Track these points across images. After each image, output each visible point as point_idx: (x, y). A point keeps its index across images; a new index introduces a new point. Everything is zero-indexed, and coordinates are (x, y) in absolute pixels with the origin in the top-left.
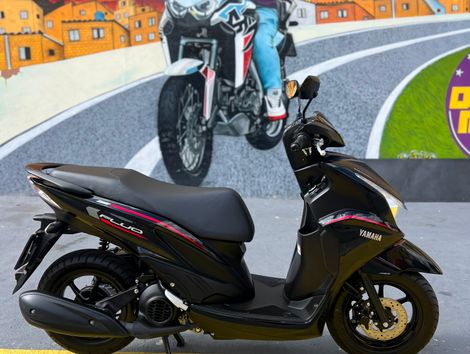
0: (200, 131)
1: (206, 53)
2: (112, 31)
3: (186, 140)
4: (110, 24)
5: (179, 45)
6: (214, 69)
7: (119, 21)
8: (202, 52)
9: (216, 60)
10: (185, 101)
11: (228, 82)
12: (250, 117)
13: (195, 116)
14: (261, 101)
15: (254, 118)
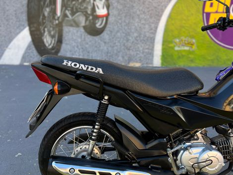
0: (55, 23)
3: (46, 29)
12: (85, 15)
13: (51, 14)
14: (92, 5)
15: (88, 16)
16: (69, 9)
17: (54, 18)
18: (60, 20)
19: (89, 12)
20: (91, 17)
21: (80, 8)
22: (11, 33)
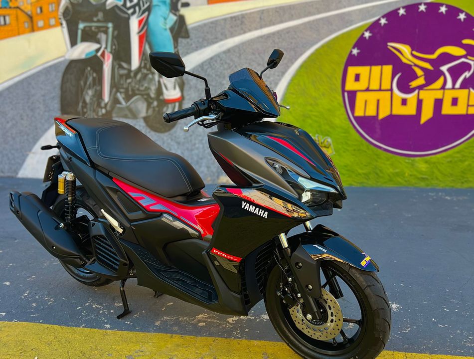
0: (100, 114)
1: (103, 37)
2: (17, 17)
5: (77, 29)
6: (111, 52)
7: (22, 8)
8: (99, 36)
9: (113, 44)
10: (85, 83)
11: (125, 65)
12: (146, 100)
13: (95, 99)
14: (157, 84)
15: (151, 101)
16: (122, 90)
17: (99, 105)
18: (108, 108)
19: (153, 95)
20: (155, 103)
21: (138, 89)
22: (36, 129)
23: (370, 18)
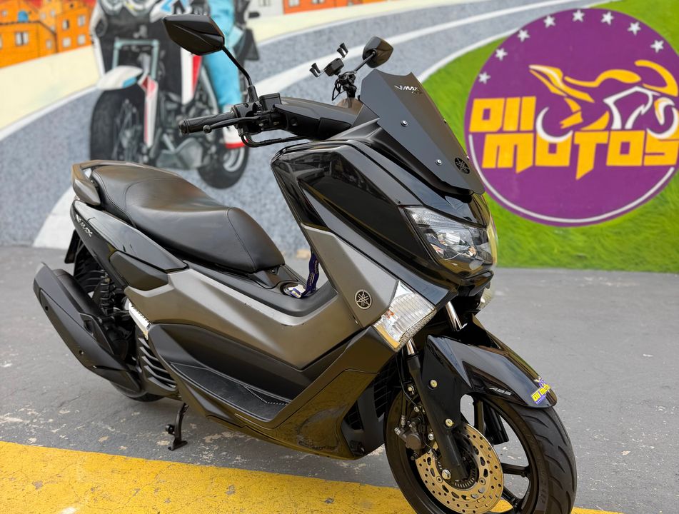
1: (145, 59)
2: (37, 35)
4: (34, 26)
5: (112, 49)
6: (156, 80)
7: (45, 22)
8: (140, 58)
9: (158, 68)
10: (122, 121)
11: (174, 97)
12: (202, 144)
13: (134, 143)
15: (207, 145)
16: (170, 131)
17: (139, 151)
18: (152, 155)
19: (209, 137)
20: (213, 149)
23: (505, 31)
